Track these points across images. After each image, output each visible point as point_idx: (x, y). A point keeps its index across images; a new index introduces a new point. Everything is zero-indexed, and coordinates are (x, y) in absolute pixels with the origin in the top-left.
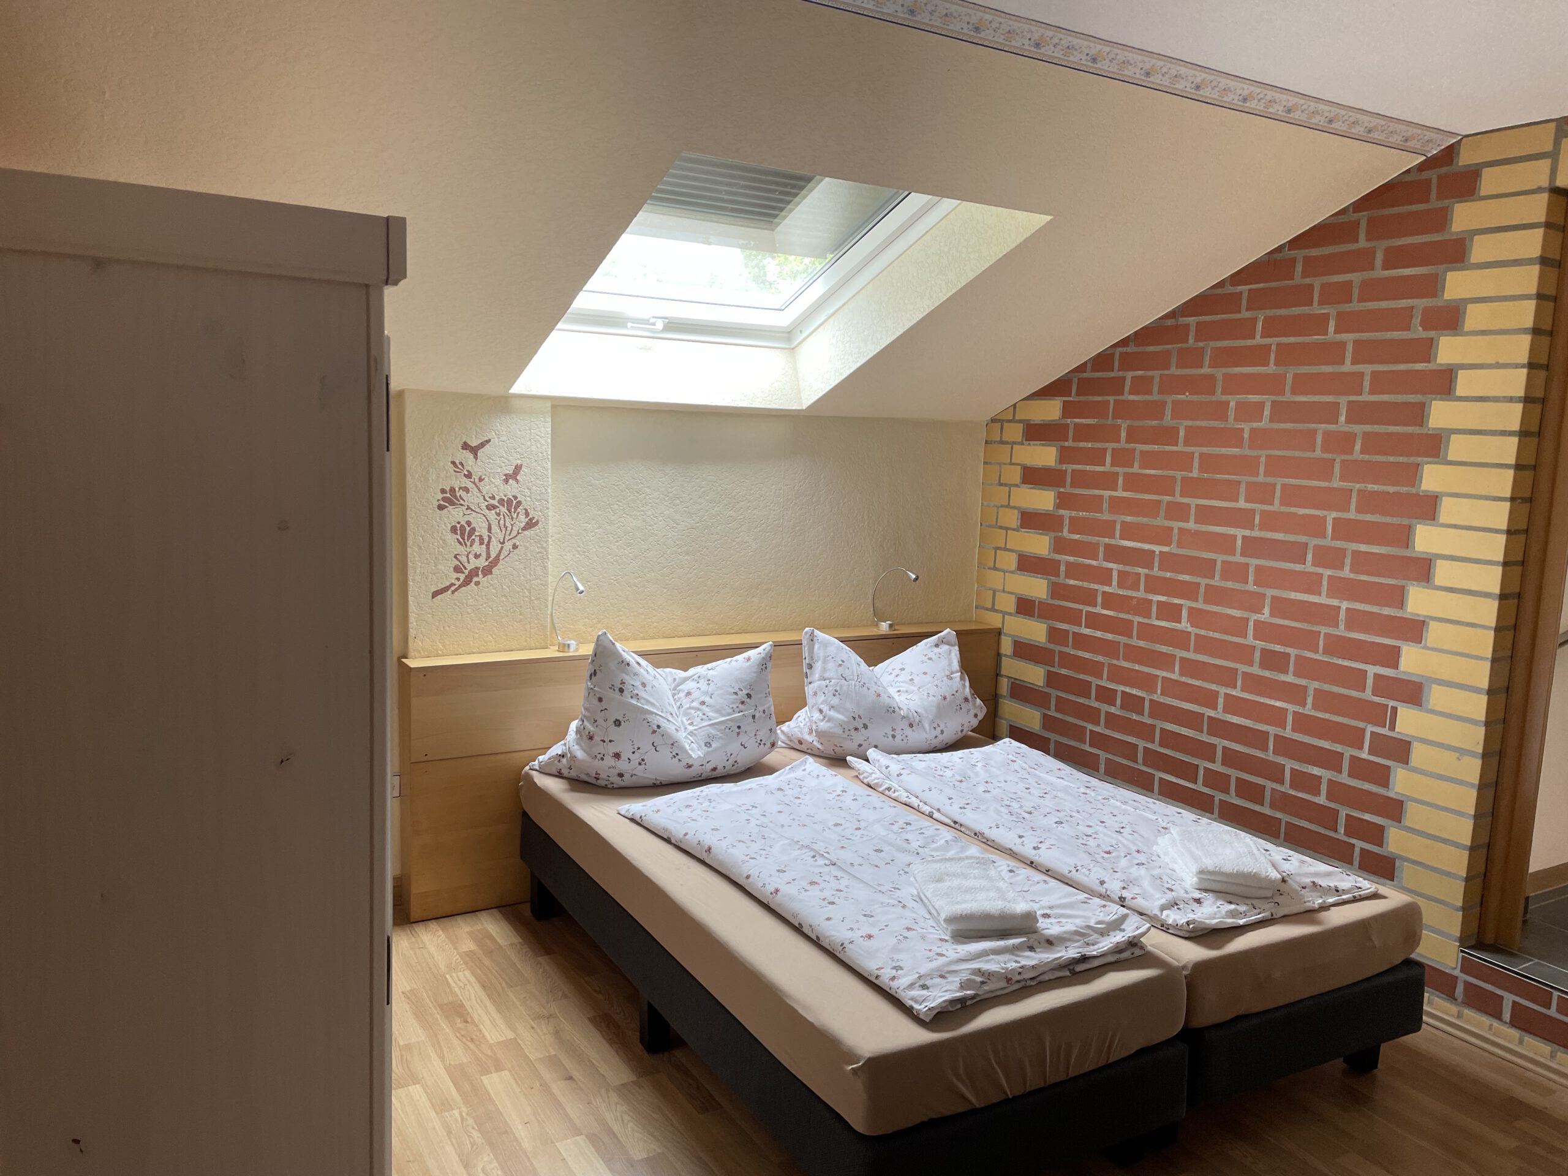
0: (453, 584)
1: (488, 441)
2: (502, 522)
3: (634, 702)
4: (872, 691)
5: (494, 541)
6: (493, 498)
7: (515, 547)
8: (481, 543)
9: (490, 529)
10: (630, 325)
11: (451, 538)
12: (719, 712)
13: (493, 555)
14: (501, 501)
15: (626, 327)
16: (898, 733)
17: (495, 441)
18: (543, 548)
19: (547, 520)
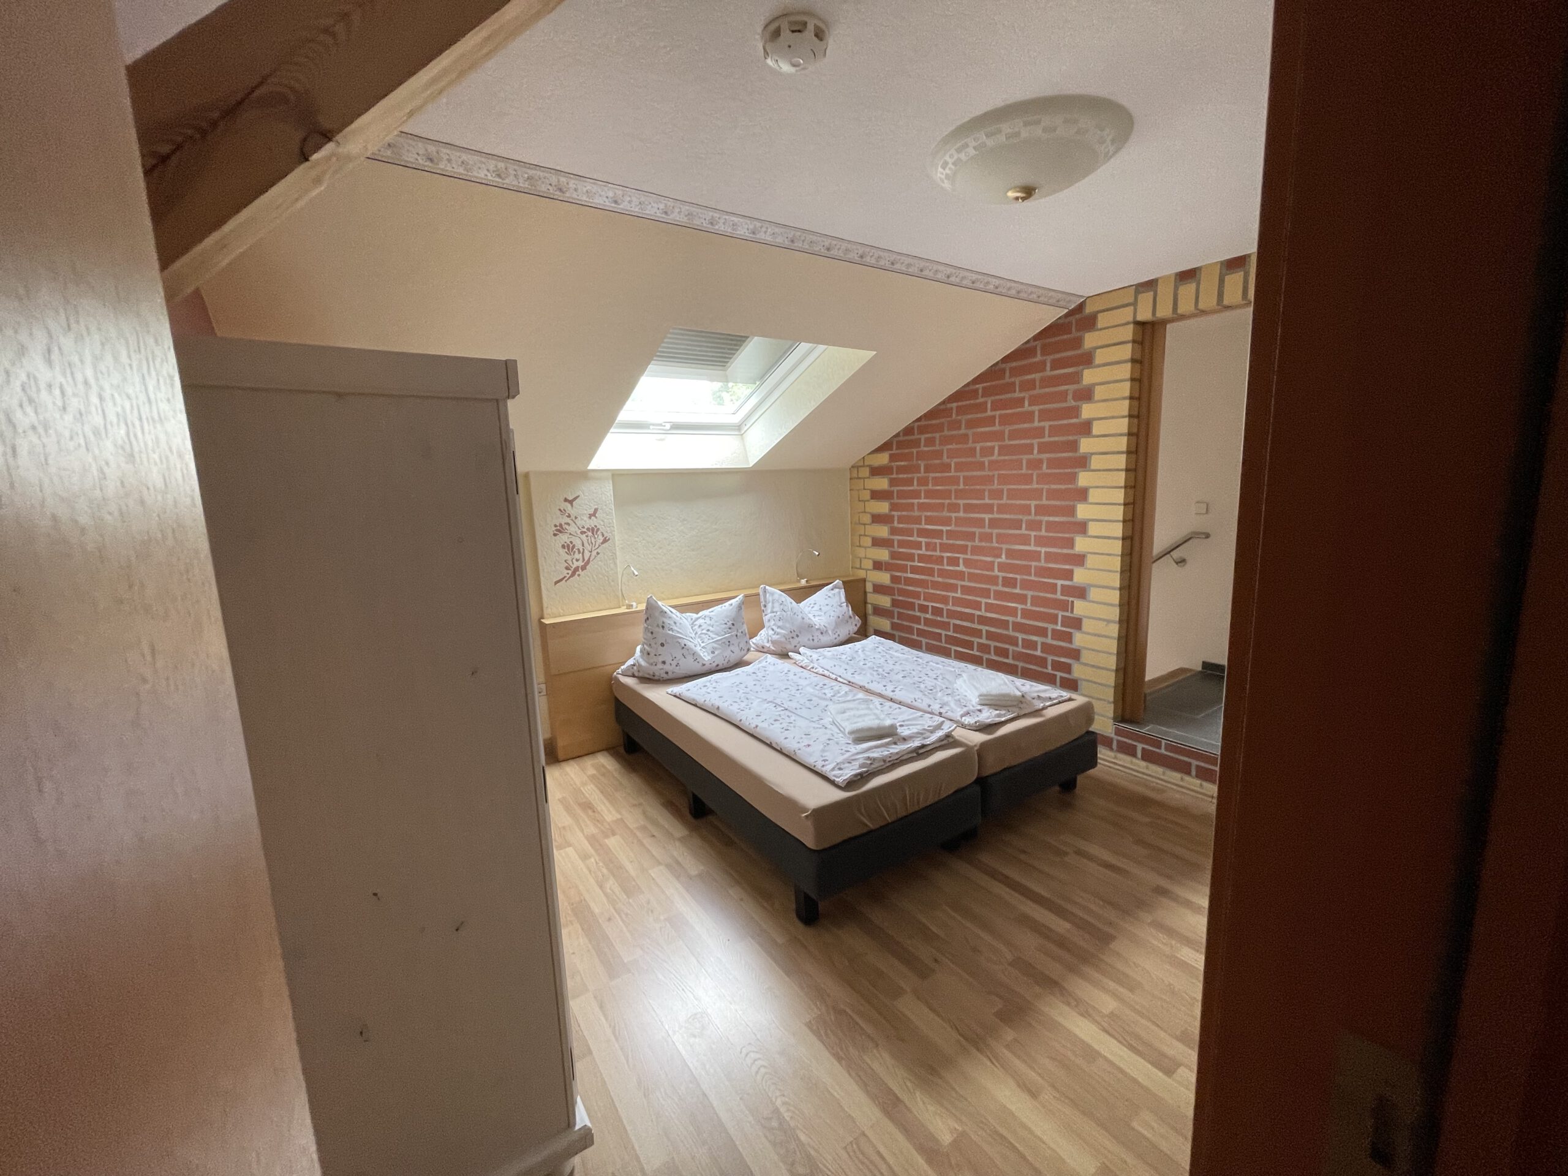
0: (565, 577)
1: (578, 497)
2: (590, 540)
3: (671, 632)
4: (800, 617)
5: (586, 551)
6: (583, 527)
7: (598, 553)
8: (579, 552)
9: (583, 545)
10: (651, 427)
11: (562, 552)
12: (717, 634)
13: (586, 559)
14: (588, 529)
15: (649, 428)
16: (815, 638)
17: (582, 496)
18: (613, 553)
19: (615, 537)
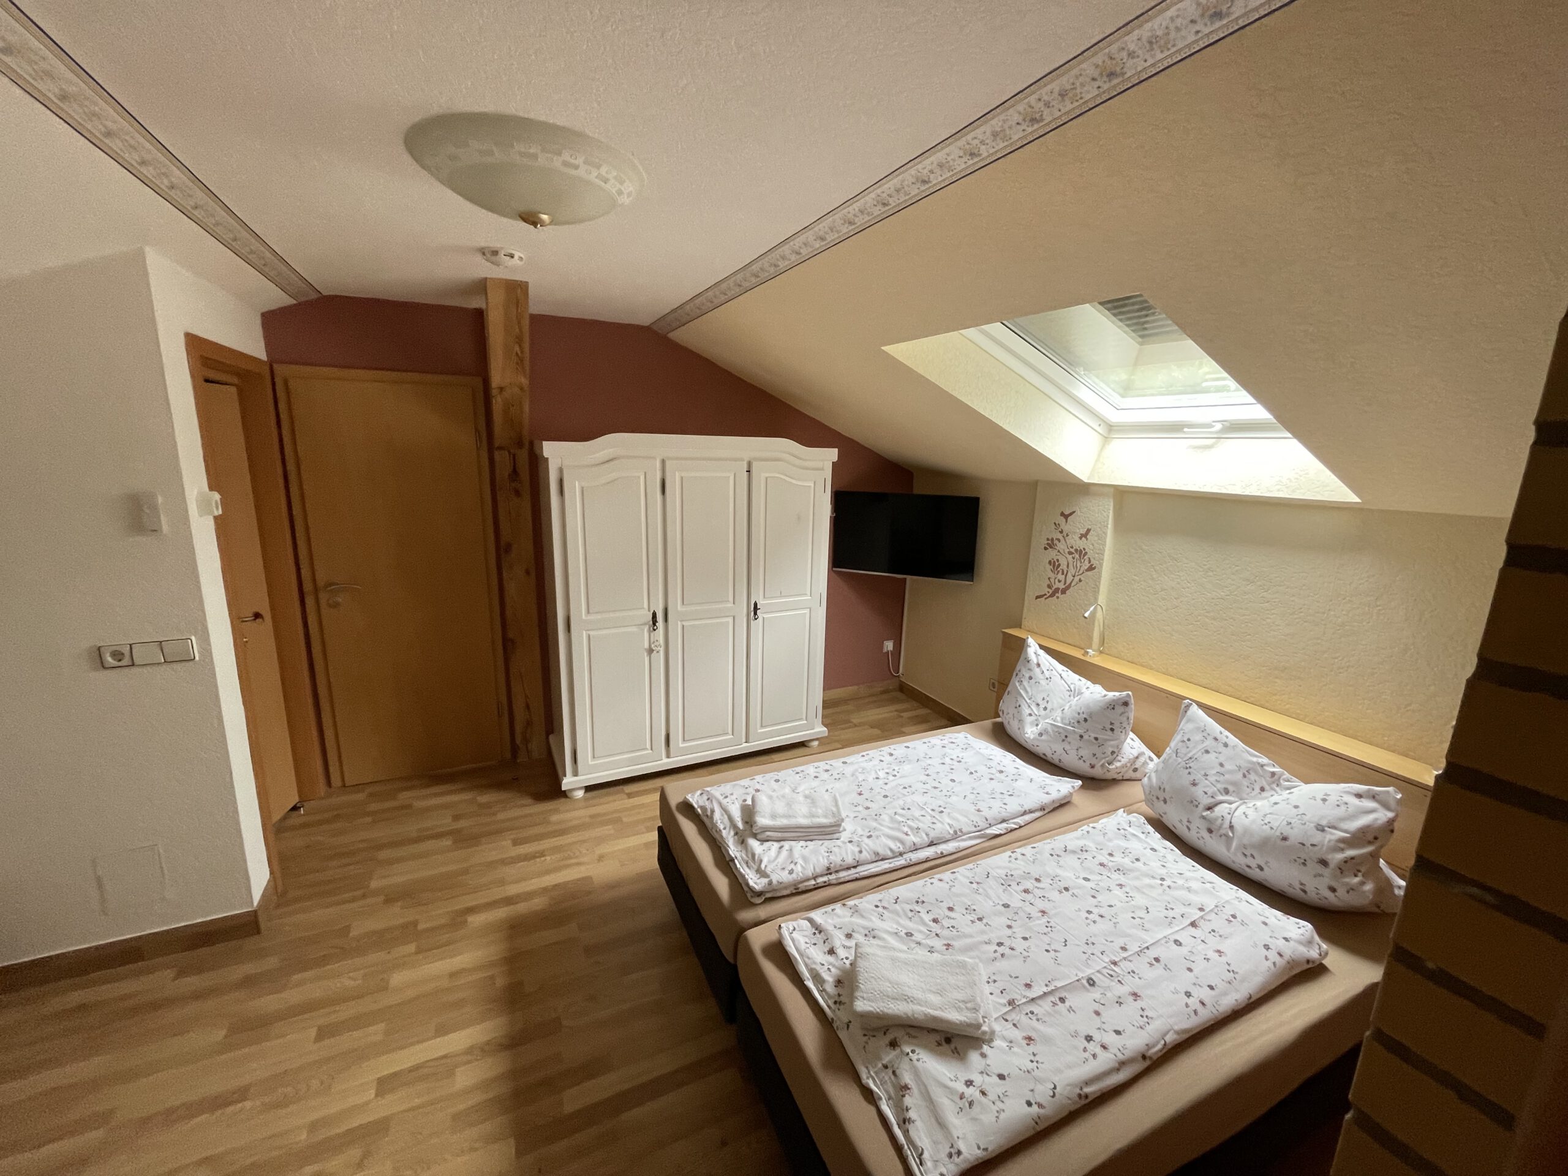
0: (1045, 595)
1: (1074, 512)
2: (1075, 563)
5: (1069, 574)
6: (1072, 547)
7: (1080, 580)
8: (1063, 574)
9: (1068, 566)
11: (1048, 568)
13: (1068, 582)
14: (1076, 550)
17: (1078, 512)
18: (1096, 585)
19: (1102, 567)
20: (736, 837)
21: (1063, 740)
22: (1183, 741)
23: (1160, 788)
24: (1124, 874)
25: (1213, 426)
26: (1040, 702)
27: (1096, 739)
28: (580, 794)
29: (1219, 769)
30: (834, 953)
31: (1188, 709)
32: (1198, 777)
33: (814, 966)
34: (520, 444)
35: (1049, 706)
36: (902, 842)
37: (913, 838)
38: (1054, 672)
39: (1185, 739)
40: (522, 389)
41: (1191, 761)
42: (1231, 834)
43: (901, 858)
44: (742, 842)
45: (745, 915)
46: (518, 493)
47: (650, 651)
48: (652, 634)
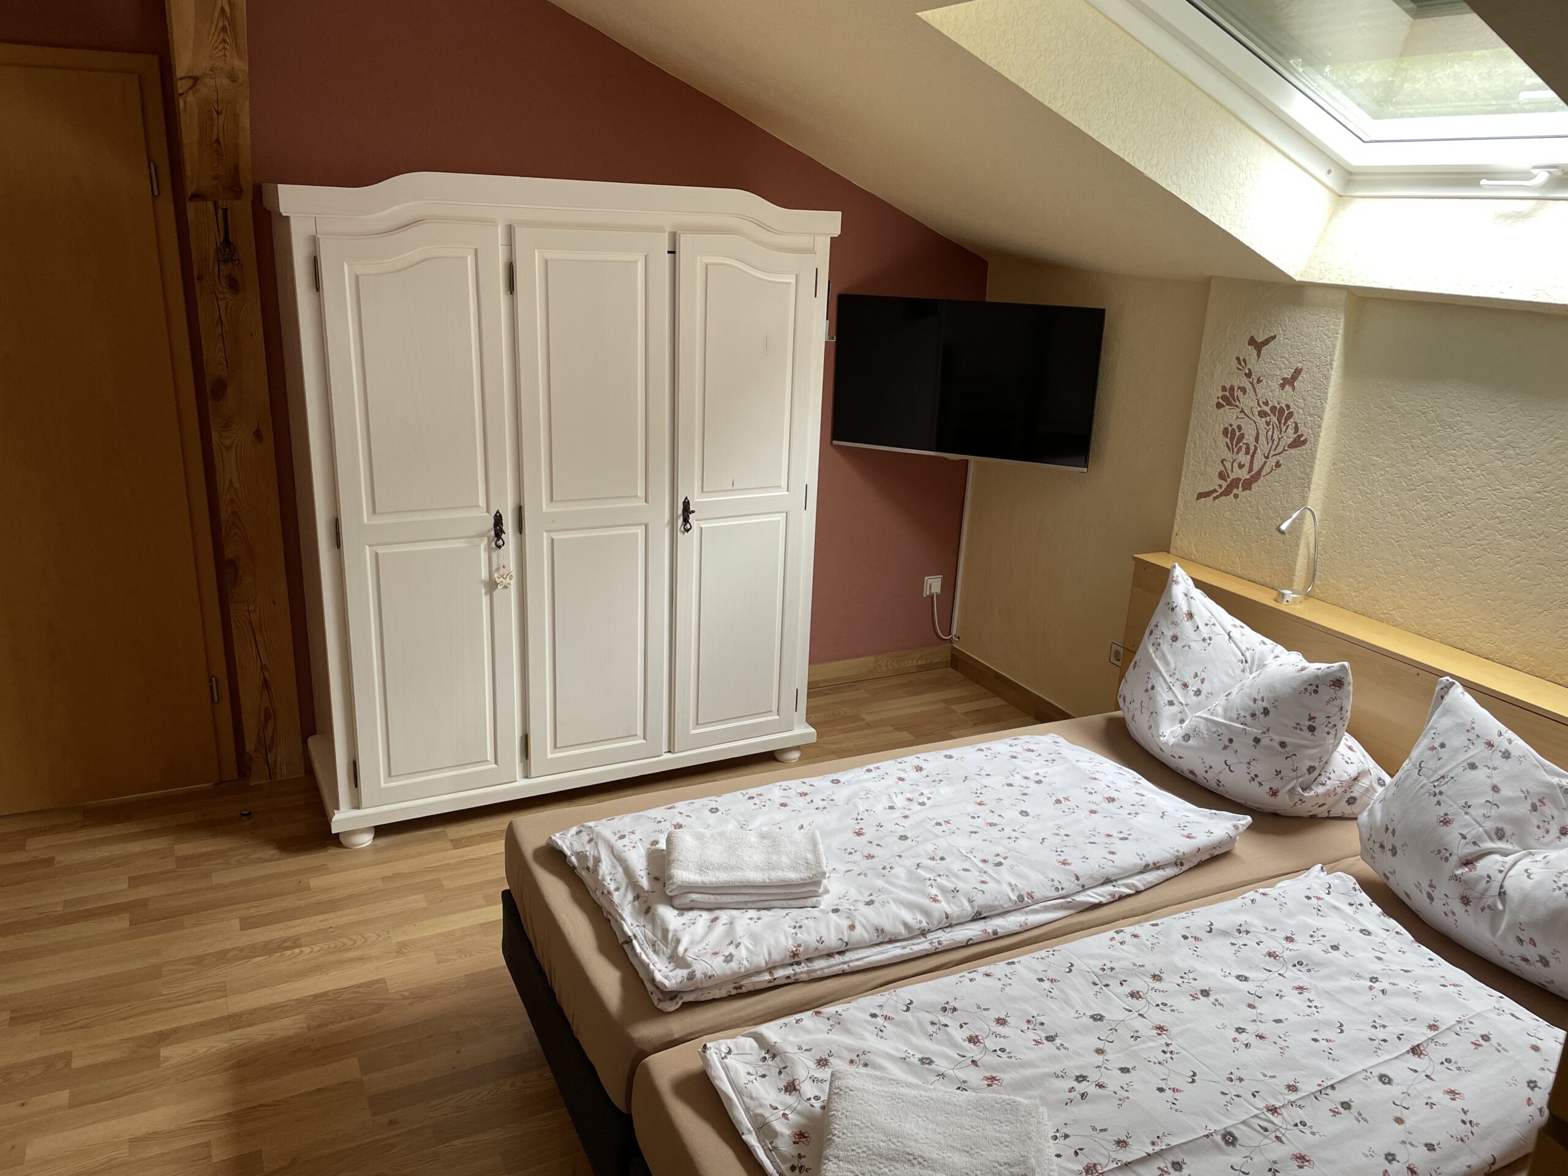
0: (1215, 491)
2: (1270, 433)
5: (1259, 453)
6: (1266, 403)
7: (1278, 465)
8: (1247, 453)
9: (1257, 439)
11: (1223, 441)
13: (1256, 468)
14: (1273, 409)
18: (1305, 473)
19: (1317, 440)
20: (636, 903)
21: (1225, 747)
22: (1433, 748)
23: (1387, 829)
24: (1309, 970)
25: (1534, 177)
26: (1188, 679)
27: (1283, 745)
28: (366, 840)
29: (1490, 796)
30: (795, 1089)
31: (1447, 693)
32: (1451, 807)
33: (759, 1111)
34: (235, 189)
35: (1205, 688)
36: (926, 913)
37: (944, 906)
38: (1218, 628)
39: (1437, 745)
40: (233, 78)
41: (1444, 781)
42: (1500, 907)
43: (923, 939)
44: (647, 911)
45: (646, 1031)
46: (234, 285)
47: (492, 585)
48: (494, 555)
